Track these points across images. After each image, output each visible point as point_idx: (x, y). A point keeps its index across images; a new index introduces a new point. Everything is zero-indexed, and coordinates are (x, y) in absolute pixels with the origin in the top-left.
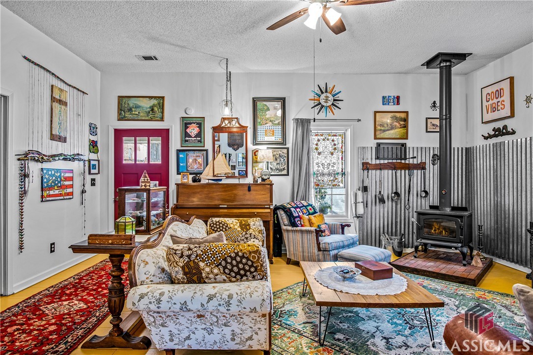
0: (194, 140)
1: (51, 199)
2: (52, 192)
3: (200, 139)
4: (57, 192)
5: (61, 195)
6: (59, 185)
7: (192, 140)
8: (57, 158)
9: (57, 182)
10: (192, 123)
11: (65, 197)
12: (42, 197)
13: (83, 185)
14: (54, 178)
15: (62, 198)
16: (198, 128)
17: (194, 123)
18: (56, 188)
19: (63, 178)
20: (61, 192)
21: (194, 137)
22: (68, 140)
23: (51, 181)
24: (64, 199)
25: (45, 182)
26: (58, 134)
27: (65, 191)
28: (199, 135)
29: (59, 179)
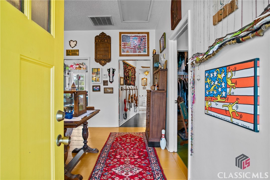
4: (220, 106)
5: (226, 113)
6: (224, 94)
9: (220, 90)
11: (235, 121)
14: (216, 83)
18: (219, 99)
19: (229, 83)
20: (227, 109)
23: (213, 88)
27: (234, 107)
29: (223, 84)
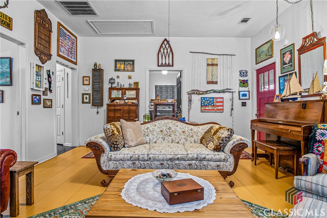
0: (288, 66)
1: (206, 111)
2: (207, 108)
3: (291, 64)
4: (210, 108)
5: (213, 110)
6: (212, 105)
7: (287, 66)
8: (209, 92)
9: (210, 104)
10: (286, 52)
11: (217, 111)
12: (201, 110)
13: (232, 105)
14: (208, 102)
15: (215, 111)
16: (290, 55)
17: (288, 52)
18: (210, 106)
19: (215, 102)
20: (214, 108)
21: (288, 64)
22: (219, 83)
23: (206, 103)
24: (216, 112)
25: (203, 103)
26: (211, 80)
27: (217, 108)
28: (291, 61)
29: (212, 102)
